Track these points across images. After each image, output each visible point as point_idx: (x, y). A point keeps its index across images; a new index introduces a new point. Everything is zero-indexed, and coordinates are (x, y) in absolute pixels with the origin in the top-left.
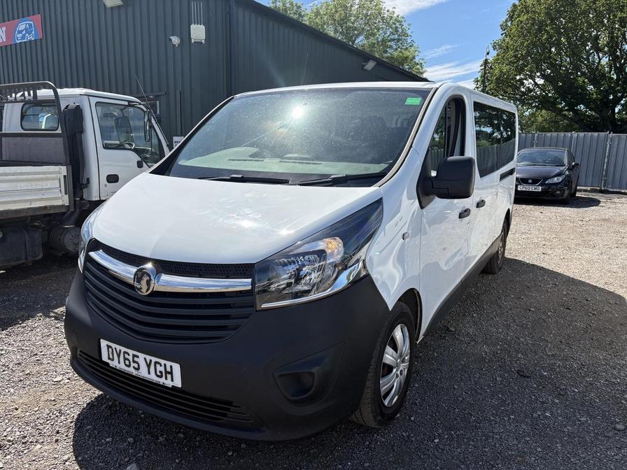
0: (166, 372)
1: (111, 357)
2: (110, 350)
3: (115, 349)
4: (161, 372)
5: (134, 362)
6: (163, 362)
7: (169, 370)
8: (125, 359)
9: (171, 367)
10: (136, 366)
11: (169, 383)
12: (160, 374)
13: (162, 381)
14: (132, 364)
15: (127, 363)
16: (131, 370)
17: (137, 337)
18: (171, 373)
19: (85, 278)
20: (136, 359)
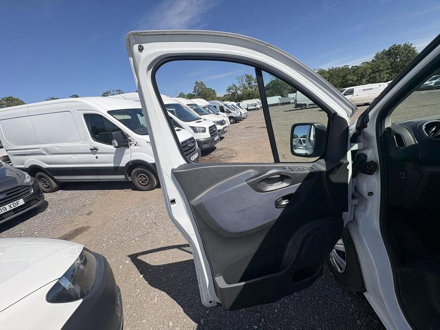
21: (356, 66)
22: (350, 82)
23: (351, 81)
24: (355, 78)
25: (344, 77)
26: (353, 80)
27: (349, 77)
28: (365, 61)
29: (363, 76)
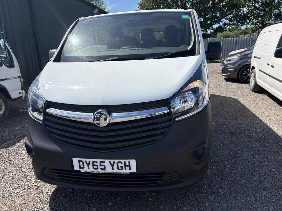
0: (126, 166)
1: (82, 166)
2: (81, 163)
3: (86, 161)
4: (122, 167)
5: (101, 165)
6: (123, 161)
7: (127, 164)
8: (93, 165)
9: (129, 162)
10: (103, 167)
11: (128, 171)
12: (121, 168)
13: (122, 172)
14: (100, 167)
15: (95, 167)
16: (99, 171)
17: (100, 151)
18: (129, 166)
19: (46, 125)
20: (102, 164)
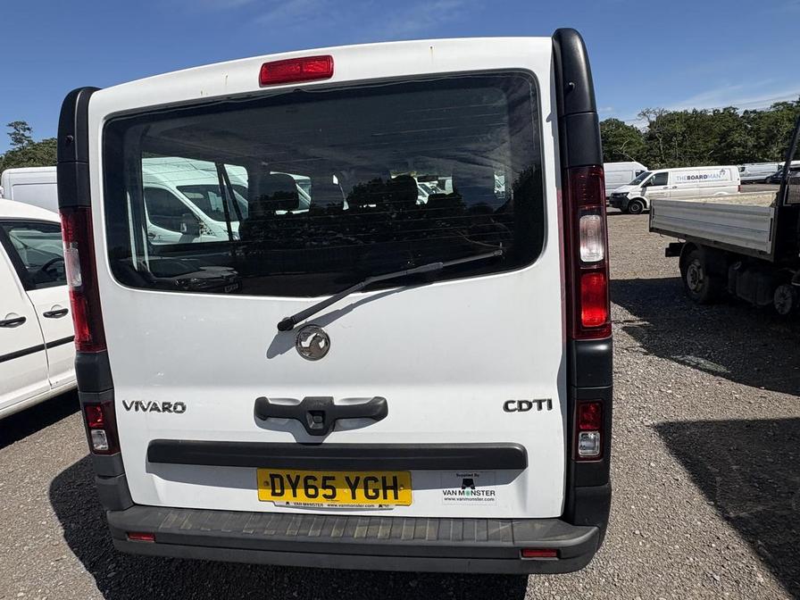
21: (754, 112)
22: (738, 150)
23: (741, 149)
24: (751, 142)
25: (724, 136)
26: (745, 147)
27: (736, 137)
28: (781, 101)
29: (771, 138)
